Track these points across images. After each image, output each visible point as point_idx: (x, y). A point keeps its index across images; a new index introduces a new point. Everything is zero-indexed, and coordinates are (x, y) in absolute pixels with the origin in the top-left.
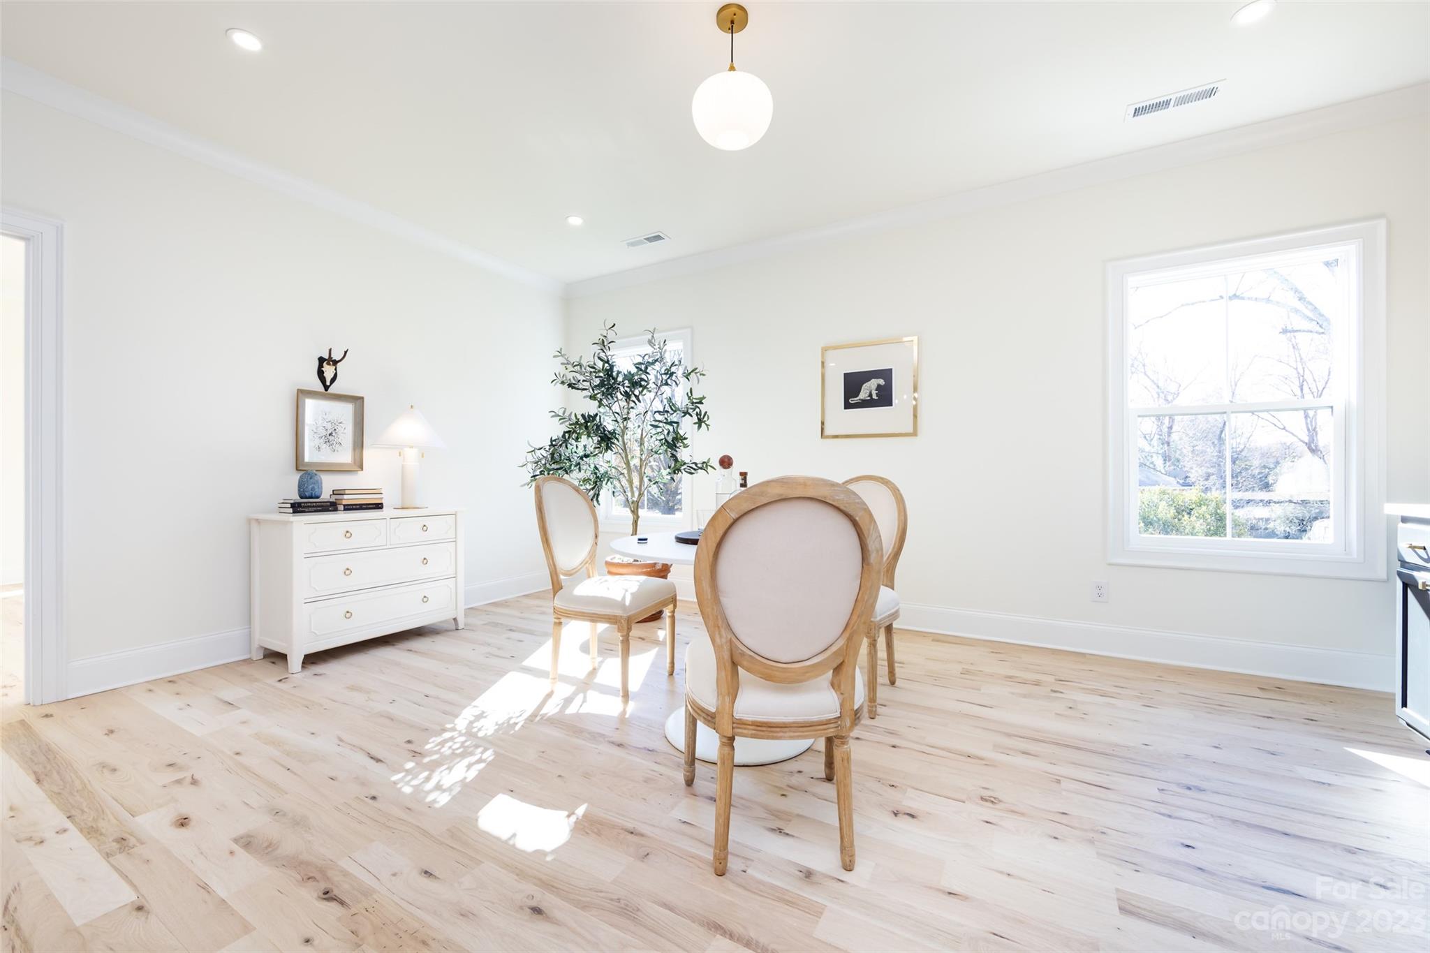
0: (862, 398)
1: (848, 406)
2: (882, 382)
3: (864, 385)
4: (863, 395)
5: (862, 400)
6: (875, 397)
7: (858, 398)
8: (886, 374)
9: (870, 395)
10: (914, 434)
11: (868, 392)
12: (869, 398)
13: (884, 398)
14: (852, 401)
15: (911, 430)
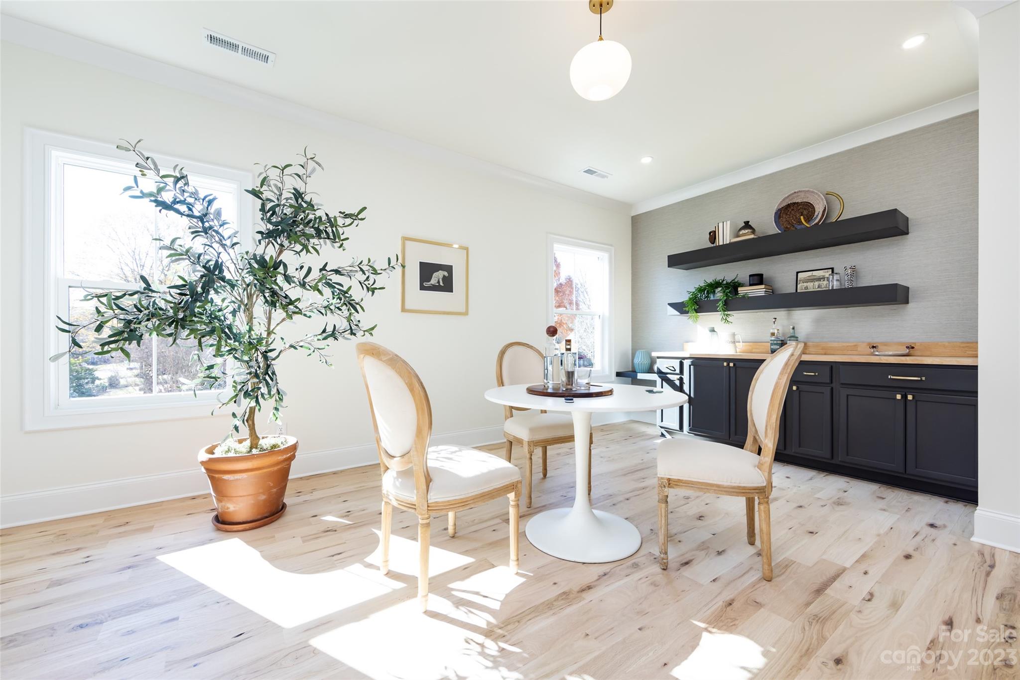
0: (433, 283)
1: (422, 288)
2: (446, 274)
3: (434, 274)
4: (433, 281)
5: (433, 285)
6: (441, 284)
7: (430, 283)
8: (449, 269)
9: (439, 282)
10: (466, 313)
11: (437, 279)
12: (437, 284)
13: (447, 286)
14: (426, 284)
15: (464, 310)
